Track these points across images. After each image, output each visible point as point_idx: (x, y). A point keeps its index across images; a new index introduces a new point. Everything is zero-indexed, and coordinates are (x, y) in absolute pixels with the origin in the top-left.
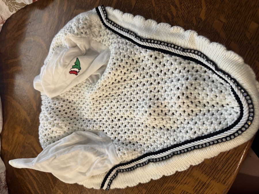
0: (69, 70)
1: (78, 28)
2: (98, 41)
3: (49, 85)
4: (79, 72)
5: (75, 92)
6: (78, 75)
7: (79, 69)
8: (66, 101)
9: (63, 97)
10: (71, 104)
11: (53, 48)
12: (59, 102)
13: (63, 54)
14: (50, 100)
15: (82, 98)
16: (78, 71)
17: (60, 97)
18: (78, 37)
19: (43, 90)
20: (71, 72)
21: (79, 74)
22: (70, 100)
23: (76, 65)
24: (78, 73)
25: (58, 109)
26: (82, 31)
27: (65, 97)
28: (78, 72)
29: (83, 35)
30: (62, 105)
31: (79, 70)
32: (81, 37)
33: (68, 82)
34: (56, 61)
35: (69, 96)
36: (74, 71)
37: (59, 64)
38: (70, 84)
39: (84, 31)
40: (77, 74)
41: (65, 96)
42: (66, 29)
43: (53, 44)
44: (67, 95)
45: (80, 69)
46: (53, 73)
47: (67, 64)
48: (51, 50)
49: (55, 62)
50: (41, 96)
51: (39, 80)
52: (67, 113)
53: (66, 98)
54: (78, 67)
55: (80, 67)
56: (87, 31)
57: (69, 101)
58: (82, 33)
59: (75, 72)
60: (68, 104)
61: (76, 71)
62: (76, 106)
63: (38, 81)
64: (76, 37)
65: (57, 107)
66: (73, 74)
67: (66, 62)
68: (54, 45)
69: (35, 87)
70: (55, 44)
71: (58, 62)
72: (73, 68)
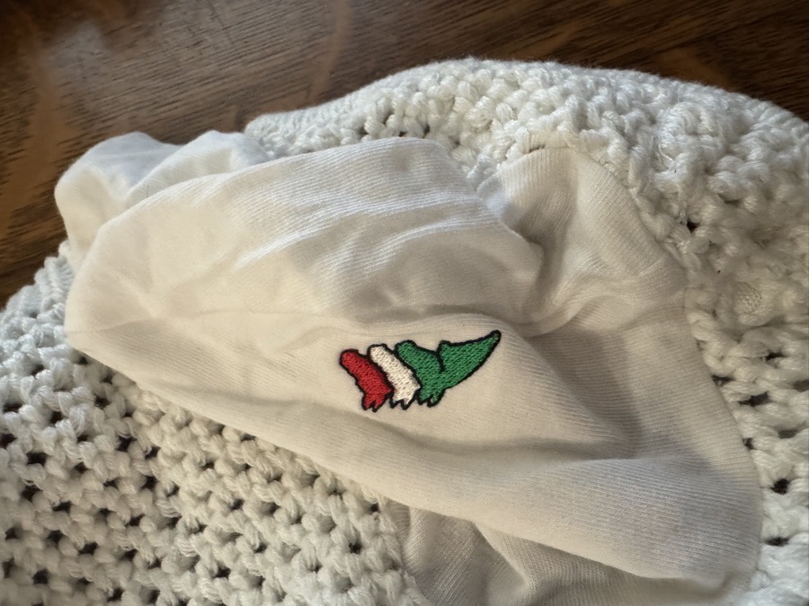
0: (359, 339)
1: (704, 169)
2: (711, 362)
3: (145, 281)
4: (405, 407)
5: (242, 477)
6: (369, 414)
7: (425, 394)
8: (137, 451)
9: (147, 413)
10: (142, 503)
11: (395, 104)
12: (89, 422)
13: (437, 214)
14: (58, 355)
15: (245, 561)
16: (398, 397)
17: (133, 398)
18: (646, 217)
19: (85, 244)
20: (356, 363)
21: (386, 414)
22: (168, 475)
23: (436, 354)
24: (386, 407)
25: (36, 469)
26: (709, 211)
27: (157, 420)
28: (393, 405)
29: (686, 246)
30: (87, 465)
31: (417, 396)
32: (658, 242)
33: (269, 384)
34: (354, 207)
35: (184, 455)
36: (383, 375)
37: (343, 254)
38: (264, 402)
39: (715, 226)
40: (369, 403)
41: (165, 425)
42: (604, 91)
43: (414, 88)
44: (180, 427)
45: (428, 397)
46: (246, 259)
47: (396, 300)
48: (363, 102)
49: (336, 212)
50: (54, 251)
51: (123, 182)
52: (62, 544)
53: (152, 437)
54: (431, 377)
55: (441, 396)
56: (731, 249)
57: (152, 468)
58: (692, 226)
59: (378, 382)
60: (129, 489)
61: (390, 389)
62: (154, 549)
63: (113, 180)
64: (637, 210)
65: (48, 449)
66: (351, 381)
67: (399, 287)
68: (417, 96)
69: (66, 191)
70: (428, 98)
71: (354, 236)
72: (395, 352)
